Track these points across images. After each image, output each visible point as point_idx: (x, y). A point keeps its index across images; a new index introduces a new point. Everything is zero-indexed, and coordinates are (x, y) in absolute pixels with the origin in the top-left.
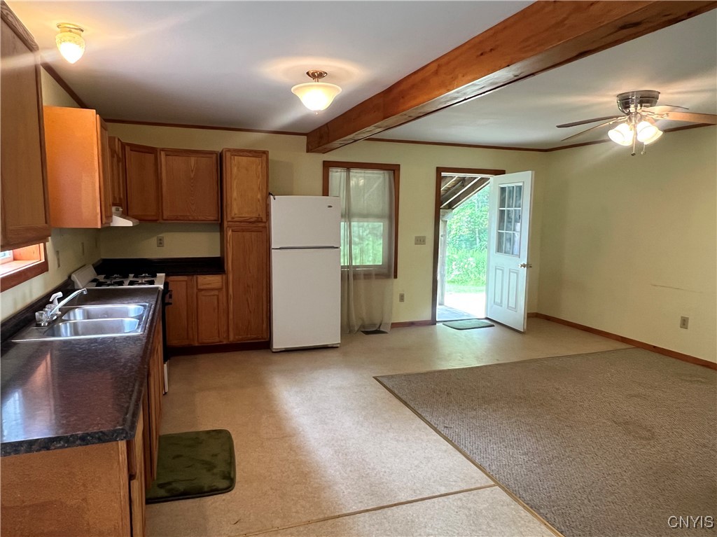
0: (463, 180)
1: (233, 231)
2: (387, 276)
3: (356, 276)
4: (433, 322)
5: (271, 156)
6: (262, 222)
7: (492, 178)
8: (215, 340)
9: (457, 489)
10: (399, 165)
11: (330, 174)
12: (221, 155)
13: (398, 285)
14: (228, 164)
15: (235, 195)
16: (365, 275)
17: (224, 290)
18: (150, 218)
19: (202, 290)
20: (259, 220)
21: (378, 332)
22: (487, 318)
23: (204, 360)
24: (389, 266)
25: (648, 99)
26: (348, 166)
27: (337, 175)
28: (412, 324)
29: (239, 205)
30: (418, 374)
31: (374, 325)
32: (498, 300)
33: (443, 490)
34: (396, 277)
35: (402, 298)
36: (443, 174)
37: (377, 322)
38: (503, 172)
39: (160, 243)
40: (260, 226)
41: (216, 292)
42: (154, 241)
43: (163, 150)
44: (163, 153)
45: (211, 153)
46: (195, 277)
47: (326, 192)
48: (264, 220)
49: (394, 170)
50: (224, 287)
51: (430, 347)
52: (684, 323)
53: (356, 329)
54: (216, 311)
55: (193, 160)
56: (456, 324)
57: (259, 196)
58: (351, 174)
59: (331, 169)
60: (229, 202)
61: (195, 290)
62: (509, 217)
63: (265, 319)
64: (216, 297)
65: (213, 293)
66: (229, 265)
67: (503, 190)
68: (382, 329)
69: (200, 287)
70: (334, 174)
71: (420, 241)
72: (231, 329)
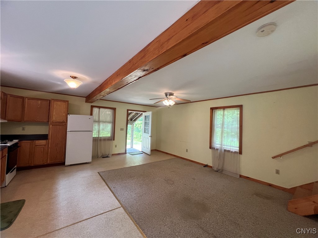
0: (137, 113)
1: (52, 125)
2: (111, 140)
3: (100, 140)
4: (126, 153)
5: (69, 102)
6: (64, 123)
7: (143, 113)
8: (41, 163)
9: (107, 211)
10: (116, 108)
11: (93, 109)
12: (50, 101)
13: (115, 142)
14: (52, 104)
15: (54, 114)
16: (104, 140)
17: (47, 146)
18: (19, 120)
19: (37, 145)
20: (63, 122)
21: (107, 157)
22: (142, 151)
23: (34, 171)
24: (112, 137)
25: (171, 94)
26: (99, 107)
27: (96, 110)
28: (119, 154)
29: (55, 117)
30: (113, 170)
31: (106, 155)
32: (144, 146)
33: (102, 212)
34: (114, 140)
35: (116, 146)
36: (129, 111)
37: (107, 153)
38: (146, 112)
39: (23, 129)
40: (64, 124)
41: (43, 146)
42: (21, 128)
43: (27, 98)
44: (27, 99)
45: (47, 100)
46: (34, 141)
47: (91, 114)
48: (65, 122)
49: (114, 109)
50: (47, 144)
51: (124, 161)
52: (187, 151)
53: (100, 157)
54: (43, 153)
55: (39, 102)
56: (132, 153)
57: (64, 114)
58: (100, 110)
59: (93, 108)
60: (52, 116)
61: (34, 146)
62: (147, 124)
63: (63, 155)
64: (43, 148)
65: (42, 146)
66: (50, 137)
67: (146, 116)
68: (109, 156)
69: (36, 144)
70: (95, 109)
71: (122, 129)
72: (48, 159)
